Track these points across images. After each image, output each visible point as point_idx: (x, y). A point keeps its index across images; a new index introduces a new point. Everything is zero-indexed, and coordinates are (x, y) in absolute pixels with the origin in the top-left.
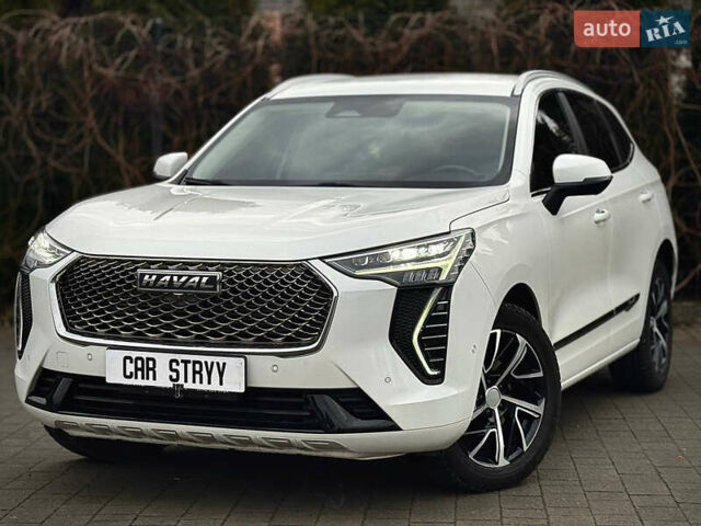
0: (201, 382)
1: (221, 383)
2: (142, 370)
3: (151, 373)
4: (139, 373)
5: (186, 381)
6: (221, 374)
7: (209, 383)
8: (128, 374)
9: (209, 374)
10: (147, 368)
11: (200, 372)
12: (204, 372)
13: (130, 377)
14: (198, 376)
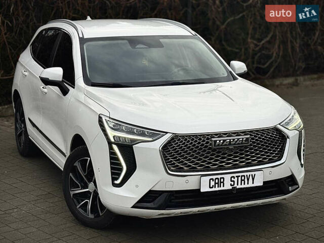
1: (253, 183)
3: (222, 184)
4: (217, 185)
5: (238, 185)
6: (253, 179)
7: (248, 184)
8: (211, 186)
10: (220, 182)
12: (246, 180)
13: (212, 188)
14: (243, 182)
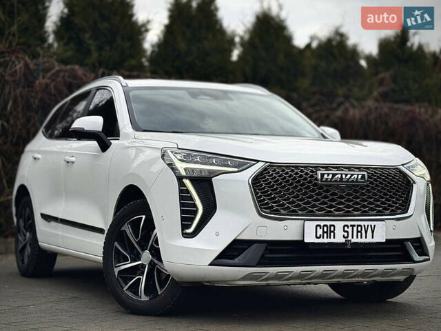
0: (361, 237)
1: (373, 237)
2: (327, 232)
3: (332, 234)
4: (325, 235)
5: (353, 237)
6: (373, 232)
7: (366, 237)
8: (318, 236)
9: (366, 232)
10: (330, 231)
11: (361, 232)
12: (363, 232)
13: (320, 238)
14: (359, 234)
